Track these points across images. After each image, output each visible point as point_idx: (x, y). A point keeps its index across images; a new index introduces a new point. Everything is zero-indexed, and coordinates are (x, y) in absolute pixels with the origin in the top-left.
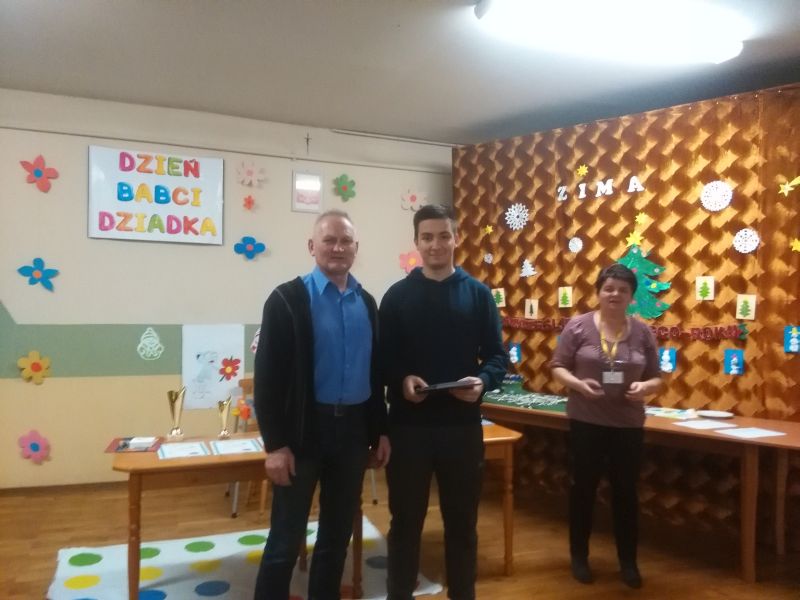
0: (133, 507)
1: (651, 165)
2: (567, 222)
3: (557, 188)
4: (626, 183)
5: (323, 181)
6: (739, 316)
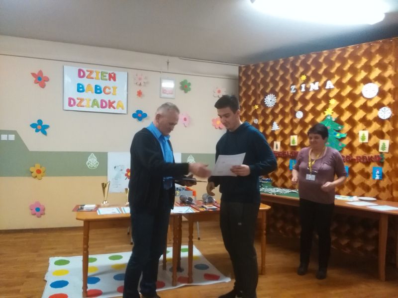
0: (86, 237)
1: (338, 75)
2: (295, 103)
3: (290, 87)
4: (325, 84)
5: (175, 83)
6: (380, 150)
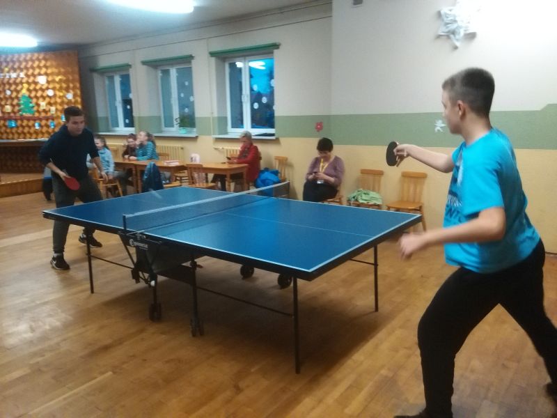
1: (25, 69)
2: (4, 85)
4: (19, 74)
6: (52, 113)
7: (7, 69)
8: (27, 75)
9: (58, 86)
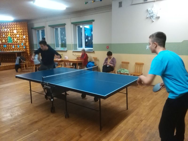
2: (3, 33)
3: (1, 30)
4: (7, 30)
6: (18, 42)
7: (3, 28)
8: (10, 30)
9: (20, 34)
